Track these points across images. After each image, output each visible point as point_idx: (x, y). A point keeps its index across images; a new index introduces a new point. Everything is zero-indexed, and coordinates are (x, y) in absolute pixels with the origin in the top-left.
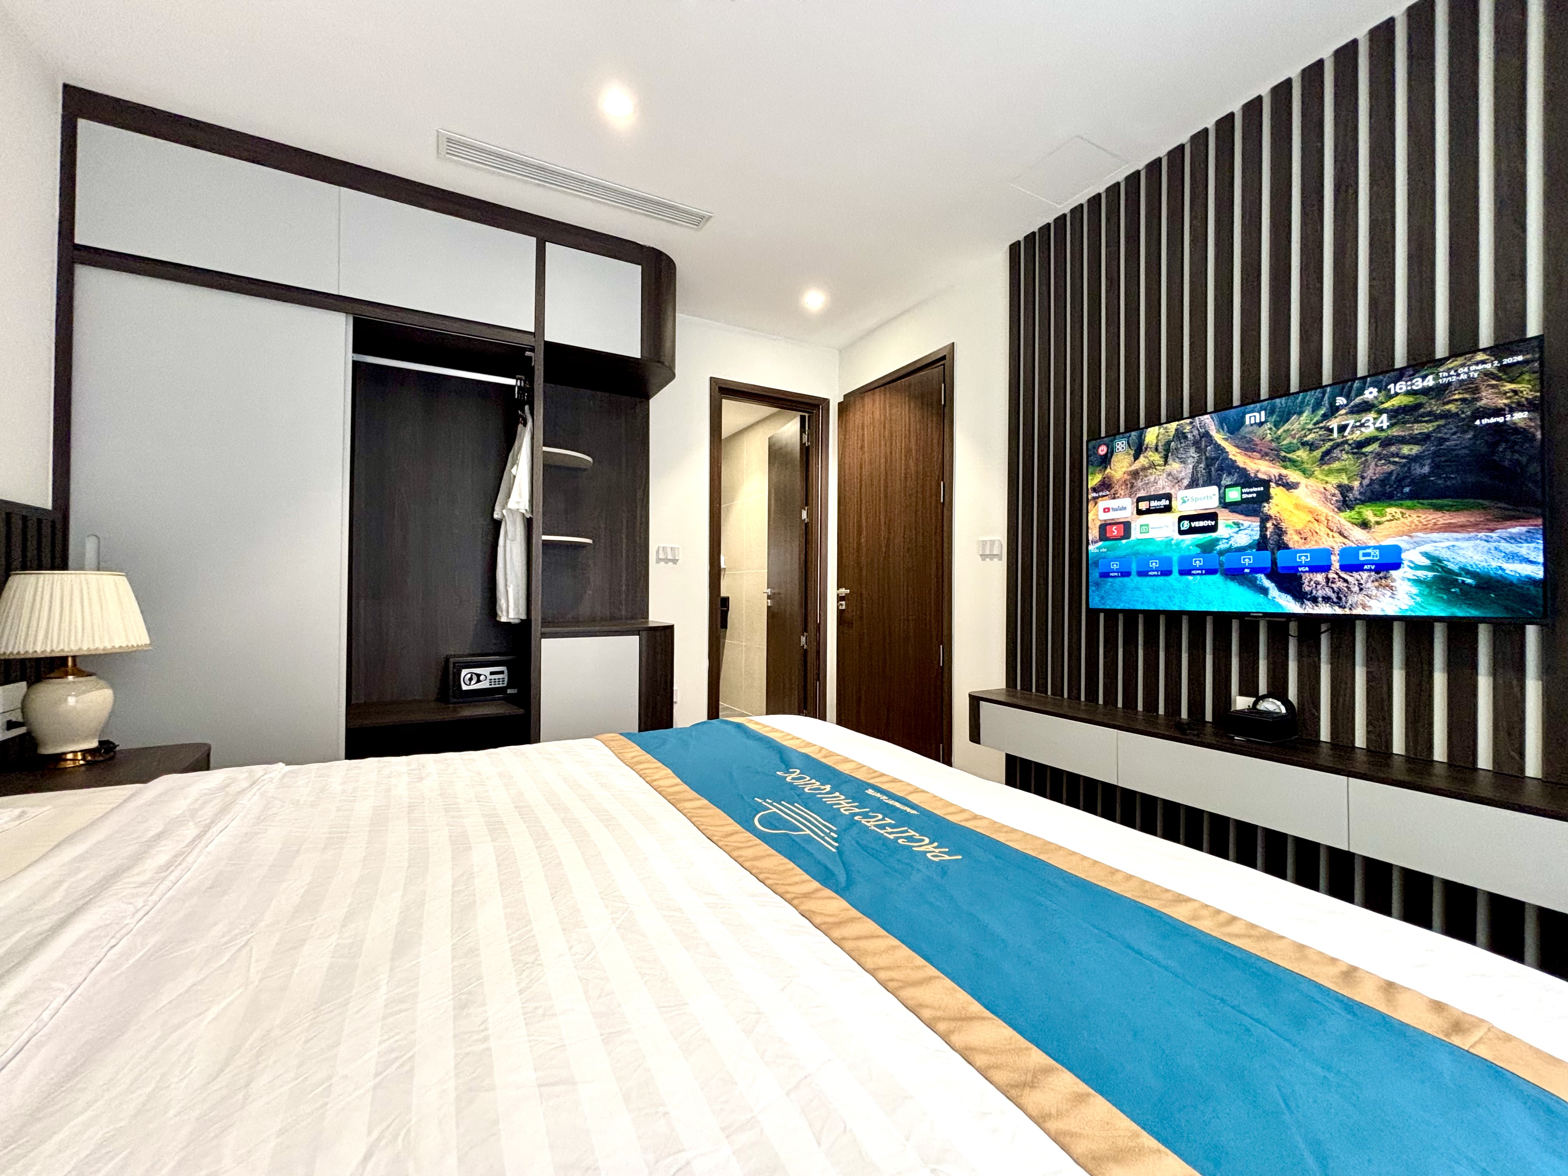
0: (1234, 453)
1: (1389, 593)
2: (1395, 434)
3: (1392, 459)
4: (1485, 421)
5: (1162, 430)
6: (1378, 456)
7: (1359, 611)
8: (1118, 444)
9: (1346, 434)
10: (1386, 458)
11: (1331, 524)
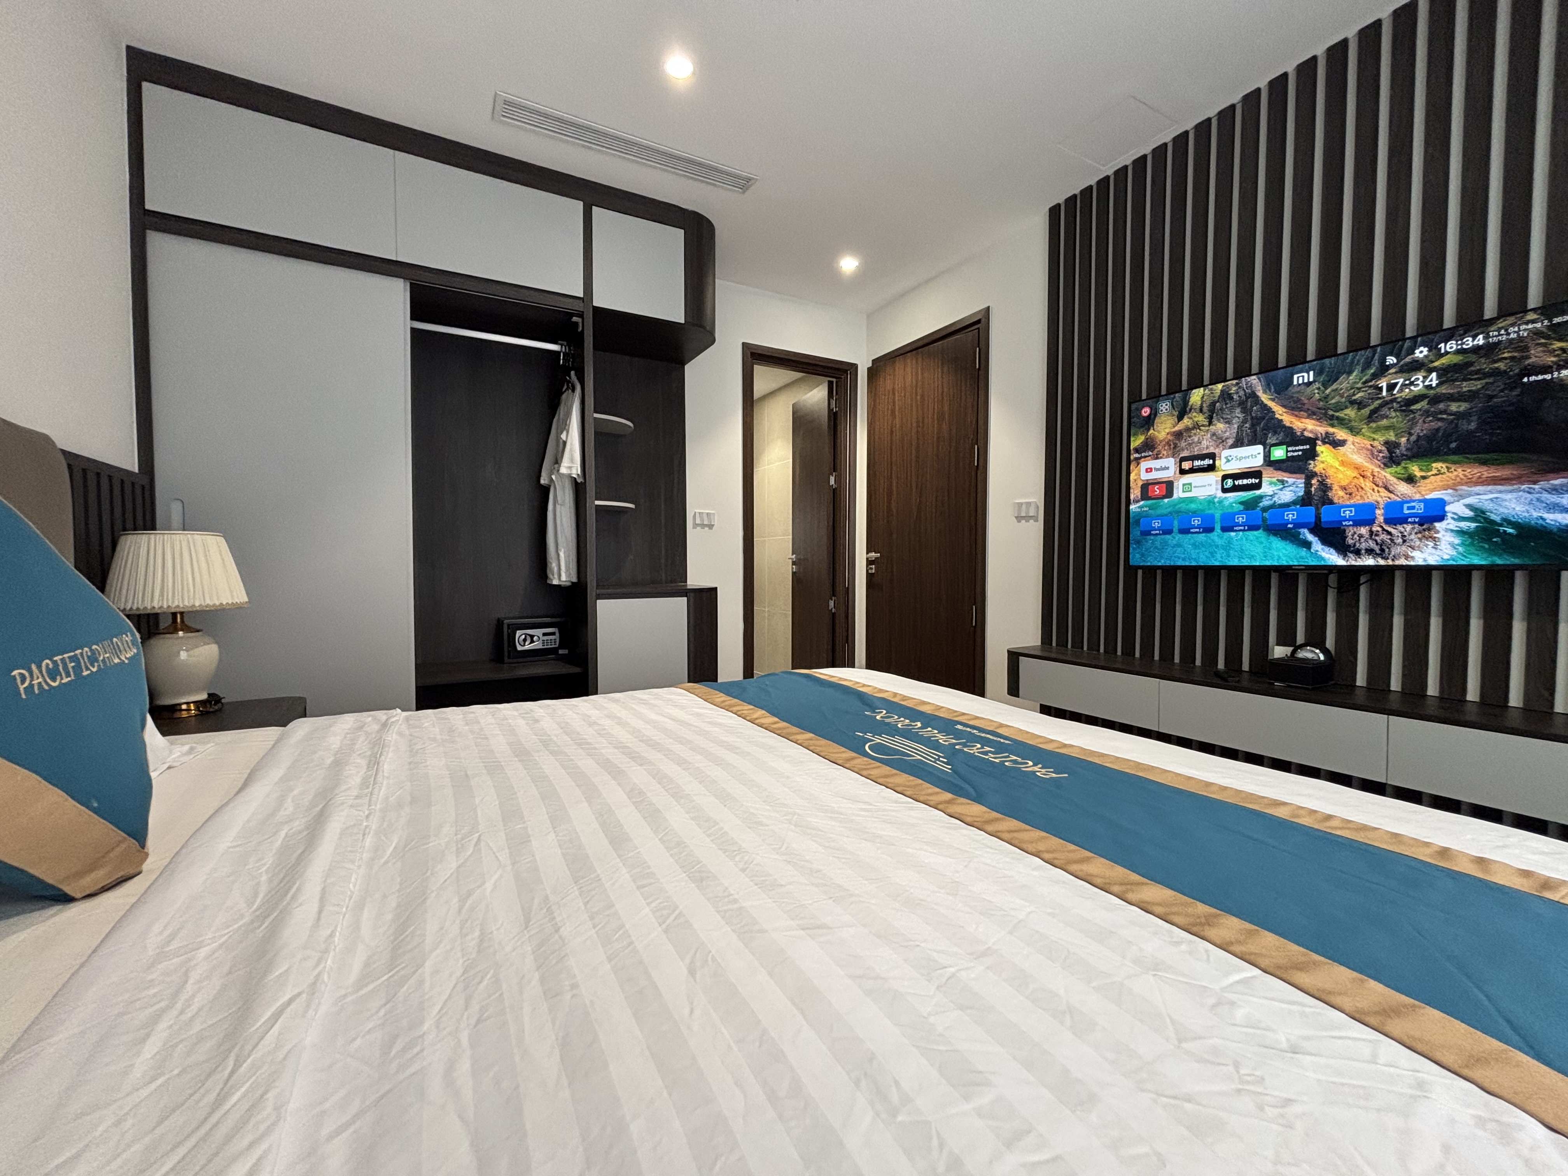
0: (1281, 412)
1: (1431, 544)
2: (1444, 391)
3: (1440, 416)
4: (1532, 378)
5: (1207, 391)
6: (1427, 413)
7: (1402, 562)
8: (1162, 406)
9: (1395, 392)
10: (1435, 415)
11: (1376, 479)
